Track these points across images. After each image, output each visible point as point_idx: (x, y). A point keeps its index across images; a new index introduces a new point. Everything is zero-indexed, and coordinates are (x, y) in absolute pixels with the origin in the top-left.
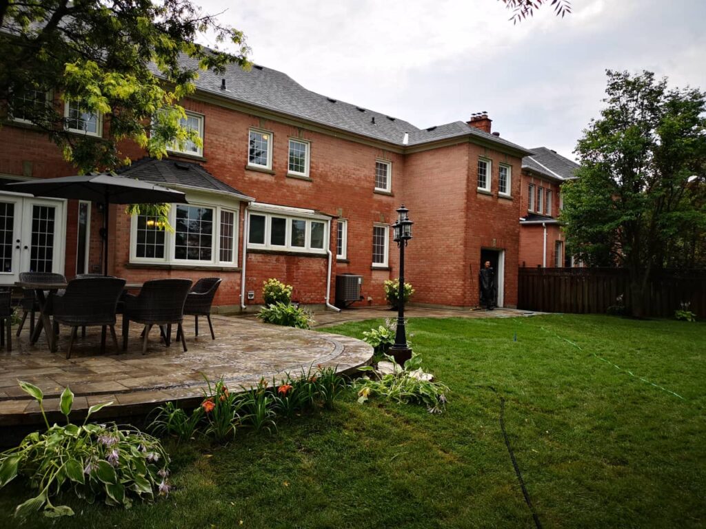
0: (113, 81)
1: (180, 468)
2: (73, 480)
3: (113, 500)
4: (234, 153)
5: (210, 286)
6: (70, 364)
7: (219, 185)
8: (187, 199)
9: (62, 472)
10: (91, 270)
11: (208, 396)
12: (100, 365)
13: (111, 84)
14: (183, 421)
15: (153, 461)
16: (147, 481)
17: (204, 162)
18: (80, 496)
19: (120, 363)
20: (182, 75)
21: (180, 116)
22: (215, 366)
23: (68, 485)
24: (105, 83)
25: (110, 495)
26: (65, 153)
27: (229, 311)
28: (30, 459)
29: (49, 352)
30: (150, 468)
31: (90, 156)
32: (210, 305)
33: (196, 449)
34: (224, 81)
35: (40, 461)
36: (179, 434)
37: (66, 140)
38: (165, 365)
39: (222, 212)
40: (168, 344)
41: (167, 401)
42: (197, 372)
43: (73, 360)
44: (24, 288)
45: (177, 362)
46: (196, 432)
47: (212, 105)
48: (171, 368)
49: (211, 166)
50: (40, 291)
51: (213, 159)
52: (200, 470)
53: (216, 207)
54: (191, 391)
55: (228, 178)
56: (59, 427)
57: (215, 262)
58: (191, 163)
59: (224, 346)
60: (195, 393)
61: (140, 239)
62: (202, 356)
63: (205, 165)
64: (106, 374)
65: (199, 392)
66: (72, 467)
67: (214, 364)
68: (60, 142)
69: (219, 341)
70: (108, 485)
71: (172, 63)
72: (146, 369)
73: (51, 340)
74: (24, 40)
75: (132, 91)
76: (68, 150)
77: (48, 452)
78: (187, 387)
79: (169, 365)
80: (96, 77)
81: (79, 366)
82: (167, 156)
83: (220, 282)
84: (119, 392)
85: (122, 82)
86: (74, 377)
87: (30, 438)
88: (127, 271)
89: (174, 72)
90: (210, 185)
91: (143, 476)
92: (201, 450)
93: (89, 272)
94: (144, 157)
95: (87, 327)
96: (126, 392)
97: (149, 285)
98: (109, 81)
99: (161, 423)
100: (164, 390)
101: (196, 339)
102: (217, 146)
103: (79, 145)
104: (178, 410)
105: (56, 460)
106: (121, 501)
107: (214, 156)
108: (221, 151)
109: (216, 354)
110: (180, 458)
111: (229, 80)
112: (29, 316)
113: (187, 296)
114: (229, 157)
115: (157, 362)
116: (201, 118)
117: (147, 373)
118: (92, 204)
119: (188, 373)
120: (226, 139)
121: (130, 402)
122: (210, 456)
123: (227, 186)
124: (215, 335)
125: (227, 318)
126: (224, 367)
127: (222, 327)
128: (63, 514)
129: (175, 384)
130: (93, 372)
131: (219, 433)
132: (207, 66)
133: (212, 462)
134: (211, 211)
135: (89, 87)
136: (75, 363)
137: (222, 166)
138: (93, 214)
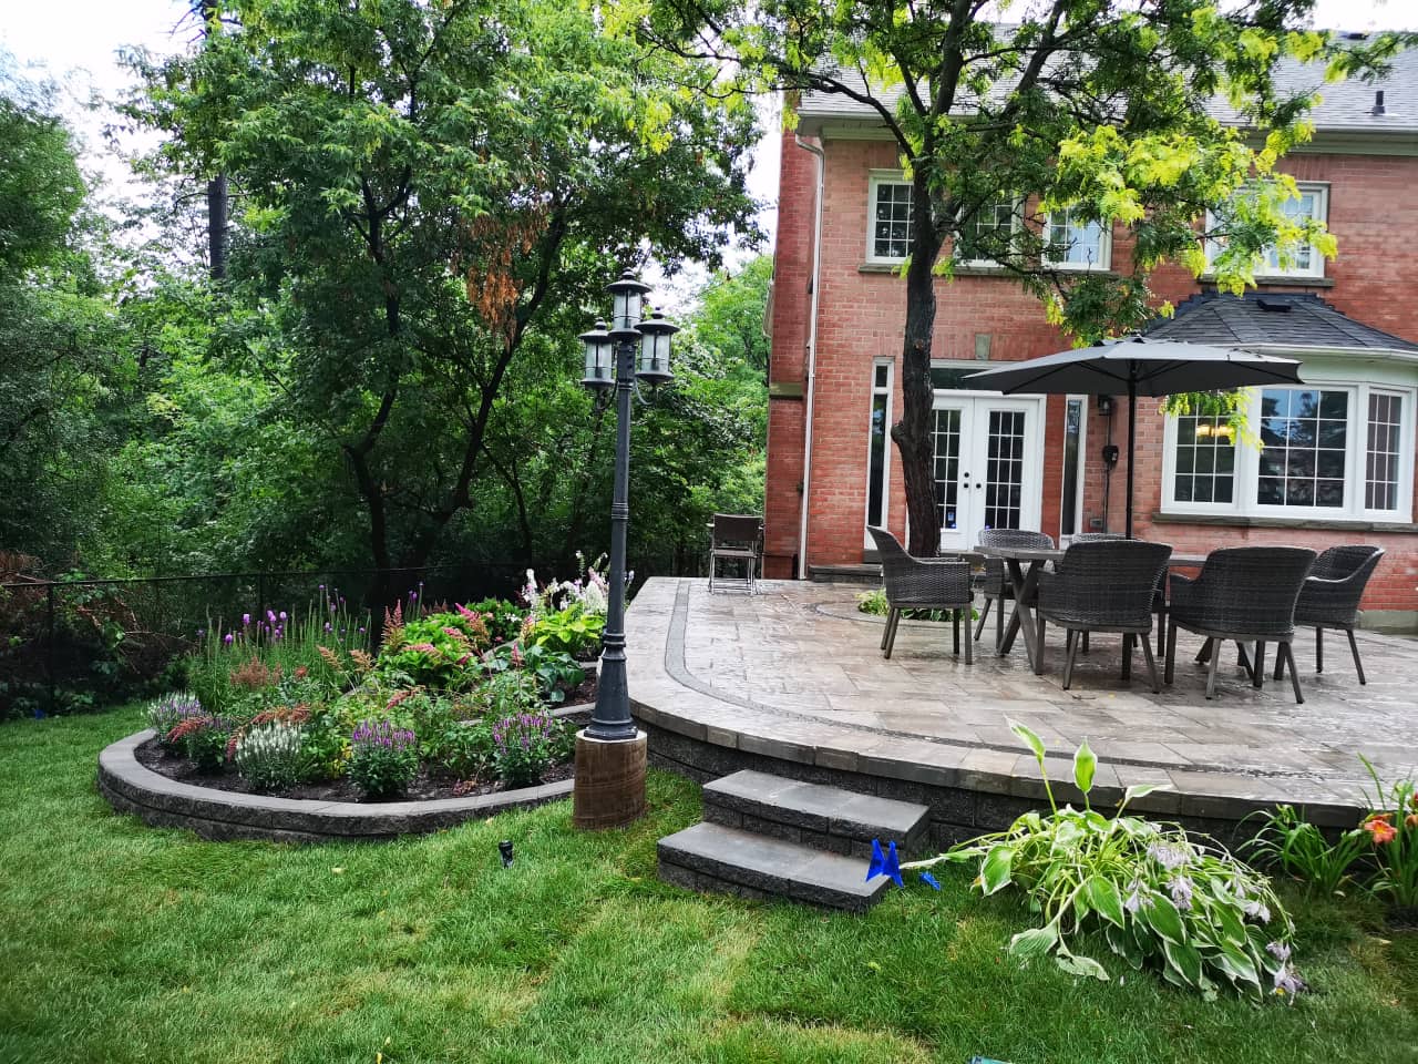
0: (1147, 156)
1: (1315, 949)
2: (1104, 915)
3: (1179, 975)
4: (1404, 256)
5: (1354, 564)
6: (1072, 700)
7: (1364, 337)
8: (1301, 375)
9: (1082, 896)
10: (1088, 528)
11: (1376, 808)
12: (1127, 708)
13: (1143, 161)
14: (1316, 852)
15: (1259, 921)
16: (1246, 956)
17: (1327, 288)
18: (1115, 949)
19: (1162, 709)
20: (1282, 106)
21: (1286, 195)
22: (1379, 744)
23: (1092, 921)
24: (1131, 161)
25: (1174, 964)
26: (1050, 309)
27: (1387, 624)
28: (1026, 859)
29: (1031, 673)
30: (1251, 932)
31: (1097, 309)
32: (1355, 608)
33: (1351, 918)
34: (1380, 96)
35: (1044, 867)
36: (1308, 877)
37: (1053, 285)
38: (1259, 727)
39: (1373, 397)
40: (1258, 685)
41: (1281, 804)
42: (1337, 751)
43: (1076, 693)
44: (986, 556)
45: (1285, 723)
46: (1347, 881)
47: (1349, 157)
48: (1274, 735)
49: (1344, 296)
50: (1014, 563)
51: (1349, 278)
52: (1366, 968)
53: (1356, 387)
54: (1330, 791)
55: (1387, 317)
56: (1075, 813)
57: (1354, 508)
58: (1293, 295)
59: (1391, 701)
60: (1344, 796)
61: (1183, 463)
62: (1342, 718)
63: (1329, 295)
64: (1142, 728)
65: (1350, 796)
66: (1101, 890)
67: (1375, 739)
68: (1043, 290)
69: (1378, 690)
70: (1171, 944)
71: (1261, 87)
72: (1219, 730)
73: (1034, 651)
74: (984, 117)
75: (1185, 165)
76: (1056, 304)
77: (1056, 853)
78: (1319, 781)
79: (1269, 728)
80: (1113, 153)
81: (1088, 705)
82: (1255, 285)
83: (1379, 556)
84: (1174, 767)
85: (1162, 151)
86: (1083, 724)
87: (1025, 820)
88: (1155, 528)
89: (1266, 105)
90: (1346, 338)
91: (1239, 944)
92: (1362, 924)
93: (1084, 531)
94: (1191, 296)
95: (1092, 635)
96: (1187, 769)
97: (1217, 557)
98: (1139, 157)
99: (1266, 846)
100: (1267, 778)
101: (1318, 680)
102: (1358, 249)
103: (1077, 291)
104: (1308, 825)
105: (1071, 872)
106: (1195, 980)
107: (1351, 271)
108: (1371, 259)
109: (1376, 718)
110: (1316, 929)
111: (1394, 89)
112: (994, 606)
113: (1303, 584)
114: (1392, 270)
115: (1237, 717)
116: (1320, 191)
117: (1223, 737)
118: (1091, 401)
119: (1317, 750)
120: (1383, 227)
121: (1201, 790)
122: (1386, 942)
123: (1387, 337)
124: (1367, 676)
125: (1388, 640)
126: (1402, 750)
127: (1382, 659)
128: (1091, 973)
129: (1289, 770)
130: (1117, 722)
131: (1404, 896)
132: (1345, 71)
133: (1392, 956)
134: (1344, 396)
135: (1101, 177)
136: (1080, 698)
137: (1374, 291)
138: (1091, 419)
